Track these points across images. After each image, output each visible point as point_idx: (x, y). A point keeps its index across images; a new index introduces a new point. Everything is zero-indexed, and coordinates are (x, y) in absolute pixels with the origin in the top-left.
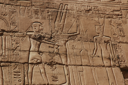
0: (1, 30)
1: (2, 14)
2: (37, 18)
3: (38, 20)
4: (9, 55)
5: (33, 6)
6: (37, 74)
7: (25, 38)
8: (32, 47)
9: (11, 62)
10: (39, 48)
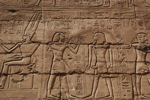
0: (107, 43)
1: (108, 28)
2: (141, 29)
3: (143, 31)
4: (117, 67)
5: (137, 18)
6: (145, 84)
7: (131, 49)
8: (138, 57)
9: (119, 74)
10: (145, 58)
